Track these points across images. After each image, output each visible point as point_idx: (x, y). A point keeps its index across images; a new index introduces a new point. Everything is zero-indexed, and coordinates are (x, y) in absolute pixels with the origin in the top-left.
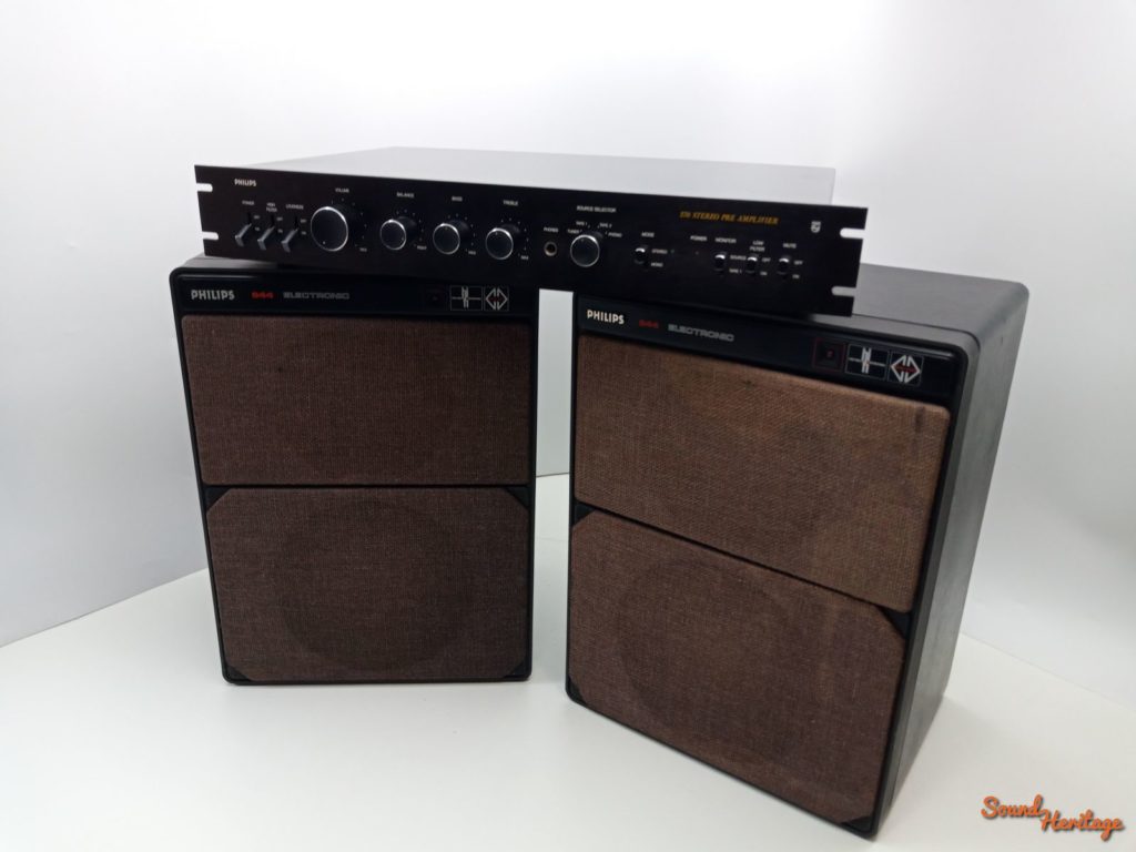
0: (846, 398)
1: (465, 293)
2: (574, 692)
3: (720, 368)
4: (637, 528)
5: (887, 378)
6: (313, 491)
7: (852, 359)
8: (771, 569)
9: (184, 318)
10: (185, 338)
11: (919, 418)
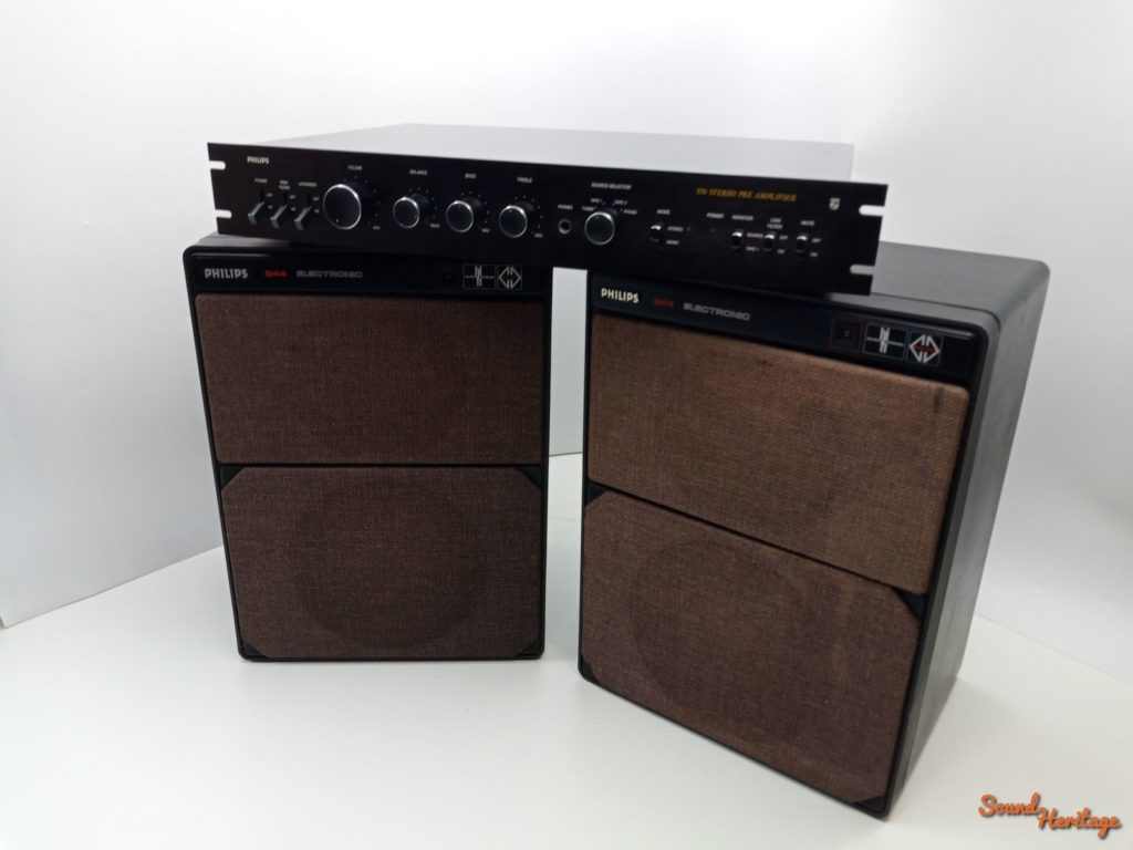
0: (864, 378)
1: (478, 271)
2: (586, 670)
3: (736, 347)
4: (650, 508)
5: (905, 357)
6: (327, 470)
7: (869, 339)
8: (785, 550)
9: (198, 297)
10: (199, 317)
11: (938, 399)
